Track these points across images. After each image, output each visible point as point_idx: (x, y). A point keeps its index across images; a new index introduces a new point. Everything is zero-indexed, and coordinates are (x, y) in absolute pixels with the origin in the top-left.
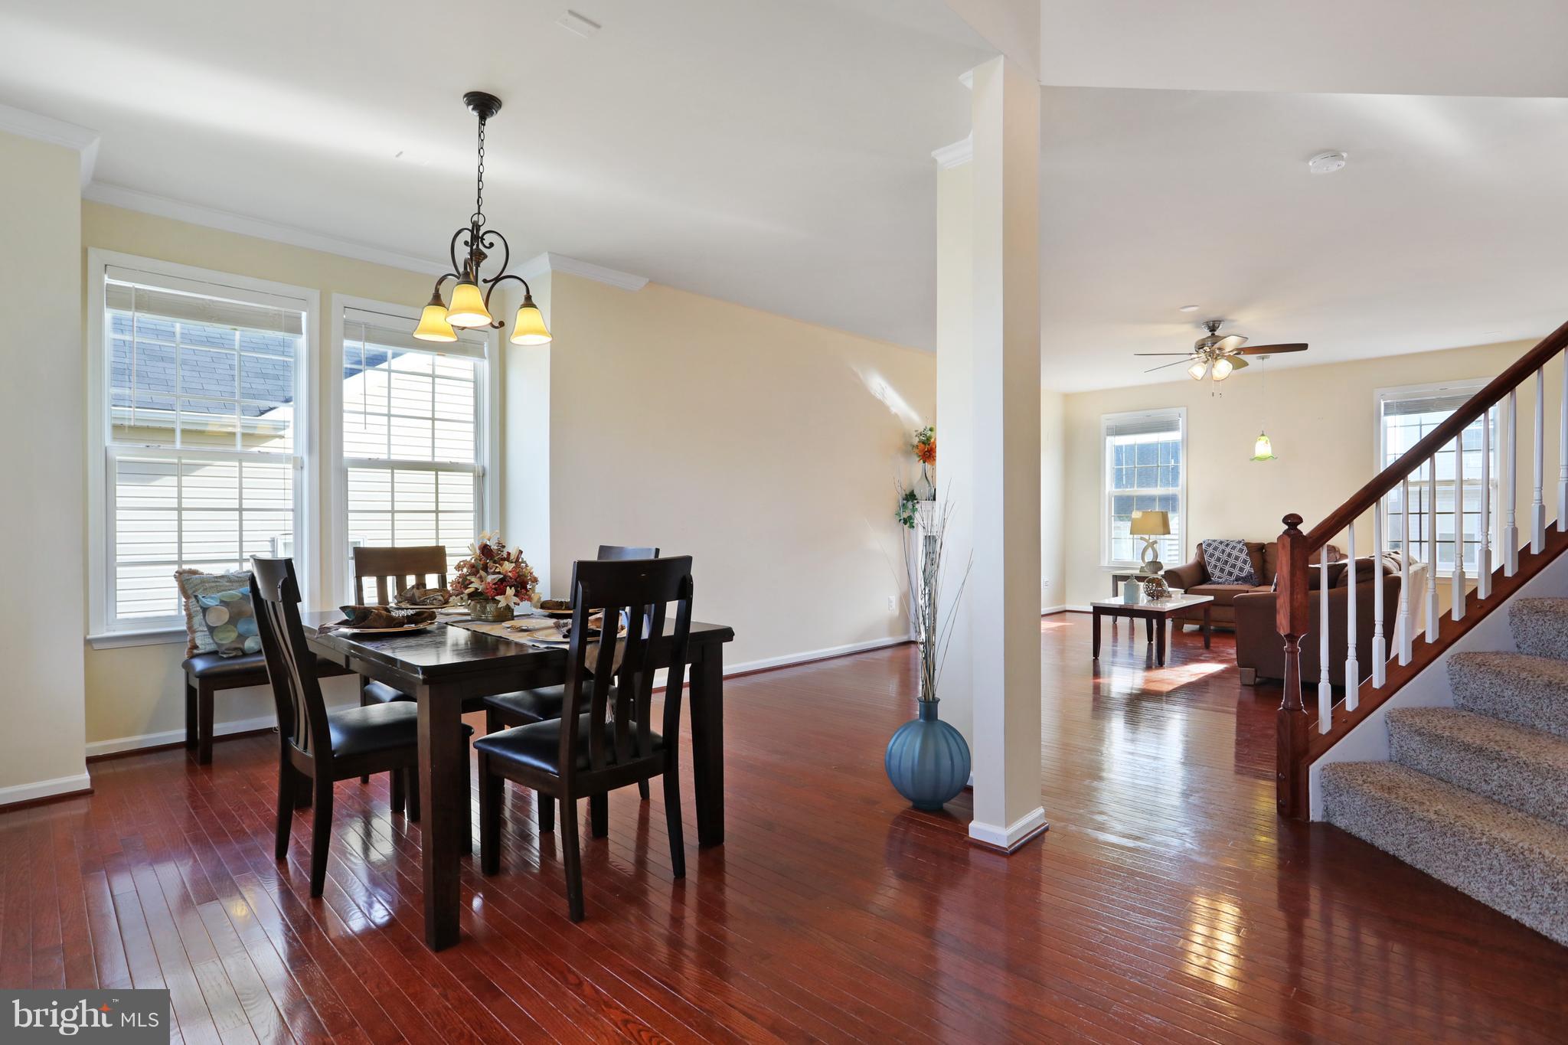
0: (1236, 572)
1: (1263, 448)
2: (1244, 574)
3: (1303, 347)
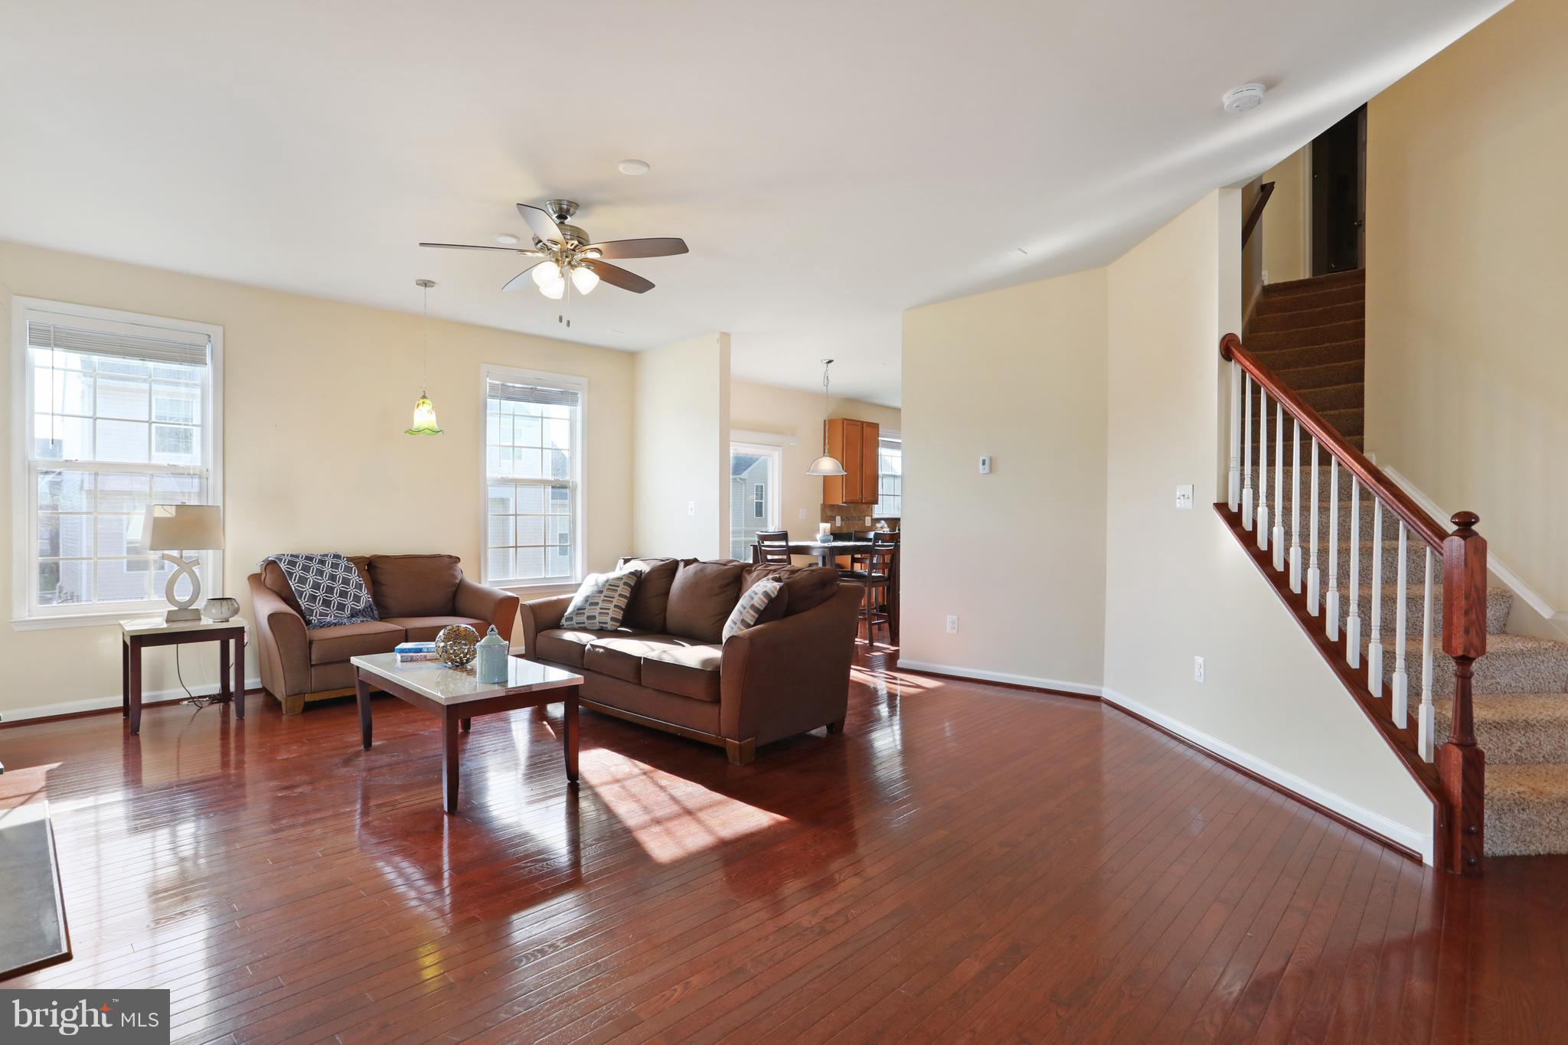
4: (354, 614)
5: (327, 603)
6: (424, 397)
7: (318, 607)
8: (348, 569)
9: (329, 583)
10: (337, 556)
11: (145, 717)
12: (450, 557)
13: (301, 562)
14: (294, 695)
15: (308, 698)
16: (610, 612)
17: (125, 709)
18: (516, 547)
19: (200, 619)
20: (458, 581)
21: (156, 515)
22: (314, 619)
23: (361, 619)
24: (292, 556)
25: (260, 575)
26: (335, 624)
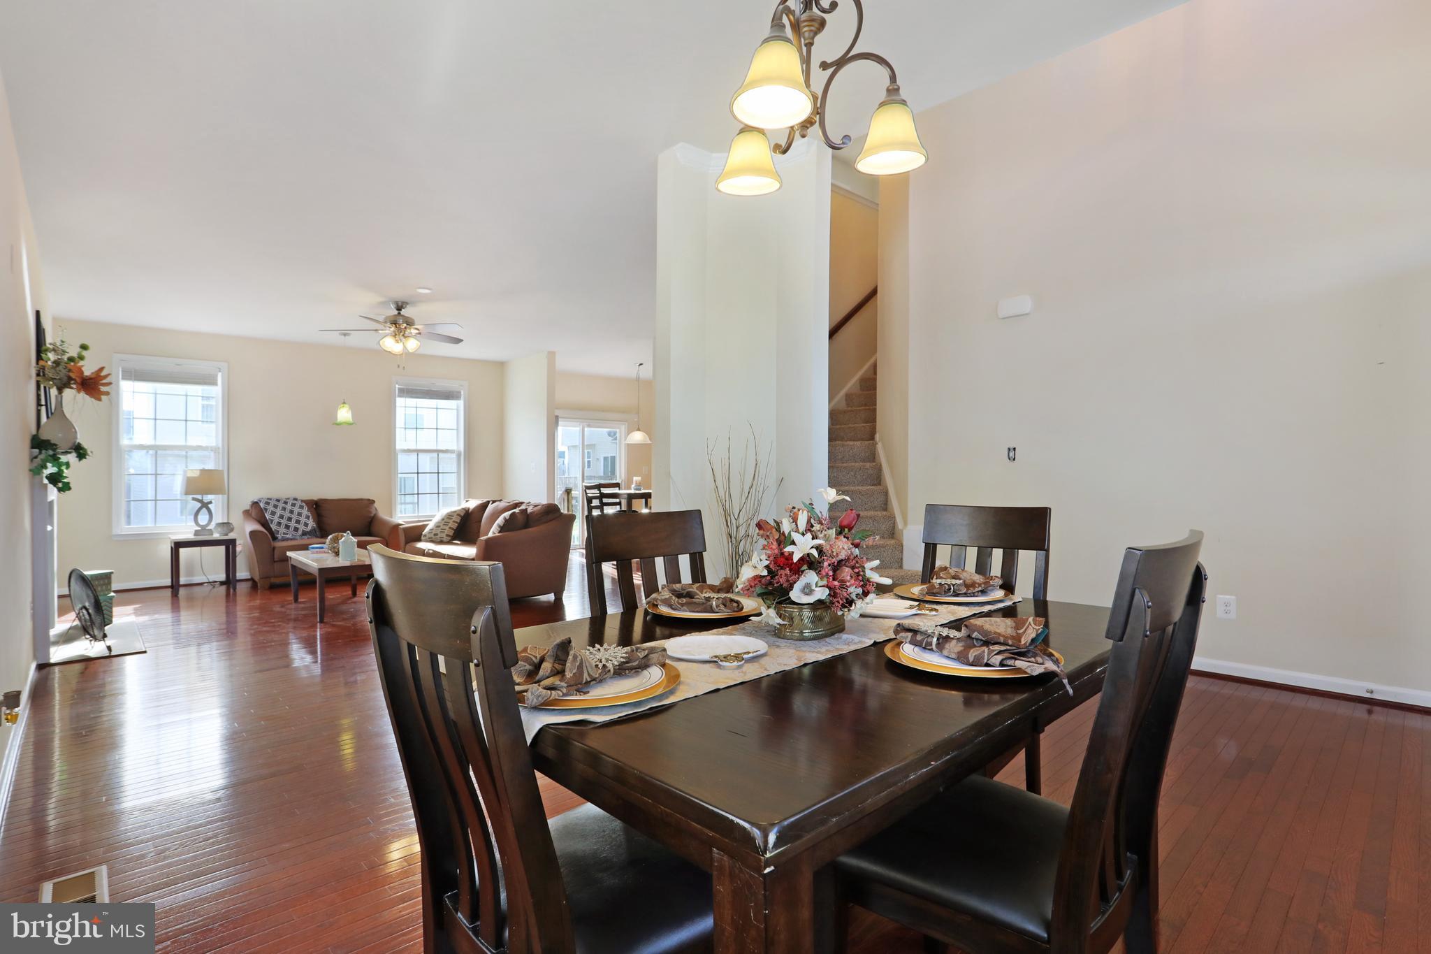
0: (301, 527)
1: (344, 414)
2: (309, 529)
3: (458, 341)
4: (304, 533)
5: (287, 527)
6: (344, 403)
7: (282, 529)
8: (301, 507)
9: (289, 515)
10: (295, 499)
11: (182, 592)
12: (369, 500)
13: (272, 503)
14: (263, 578)
15: (273, 580)
16: (446, 531)
17: (172, 587)
18: (418, 494)
19: (212, 535)
20: (372, 515)
21: (189, 475)
22: (279, 536)
23: (308, 536)
24: (268, 499)
25: (249, 510)
26: (291, 539)
